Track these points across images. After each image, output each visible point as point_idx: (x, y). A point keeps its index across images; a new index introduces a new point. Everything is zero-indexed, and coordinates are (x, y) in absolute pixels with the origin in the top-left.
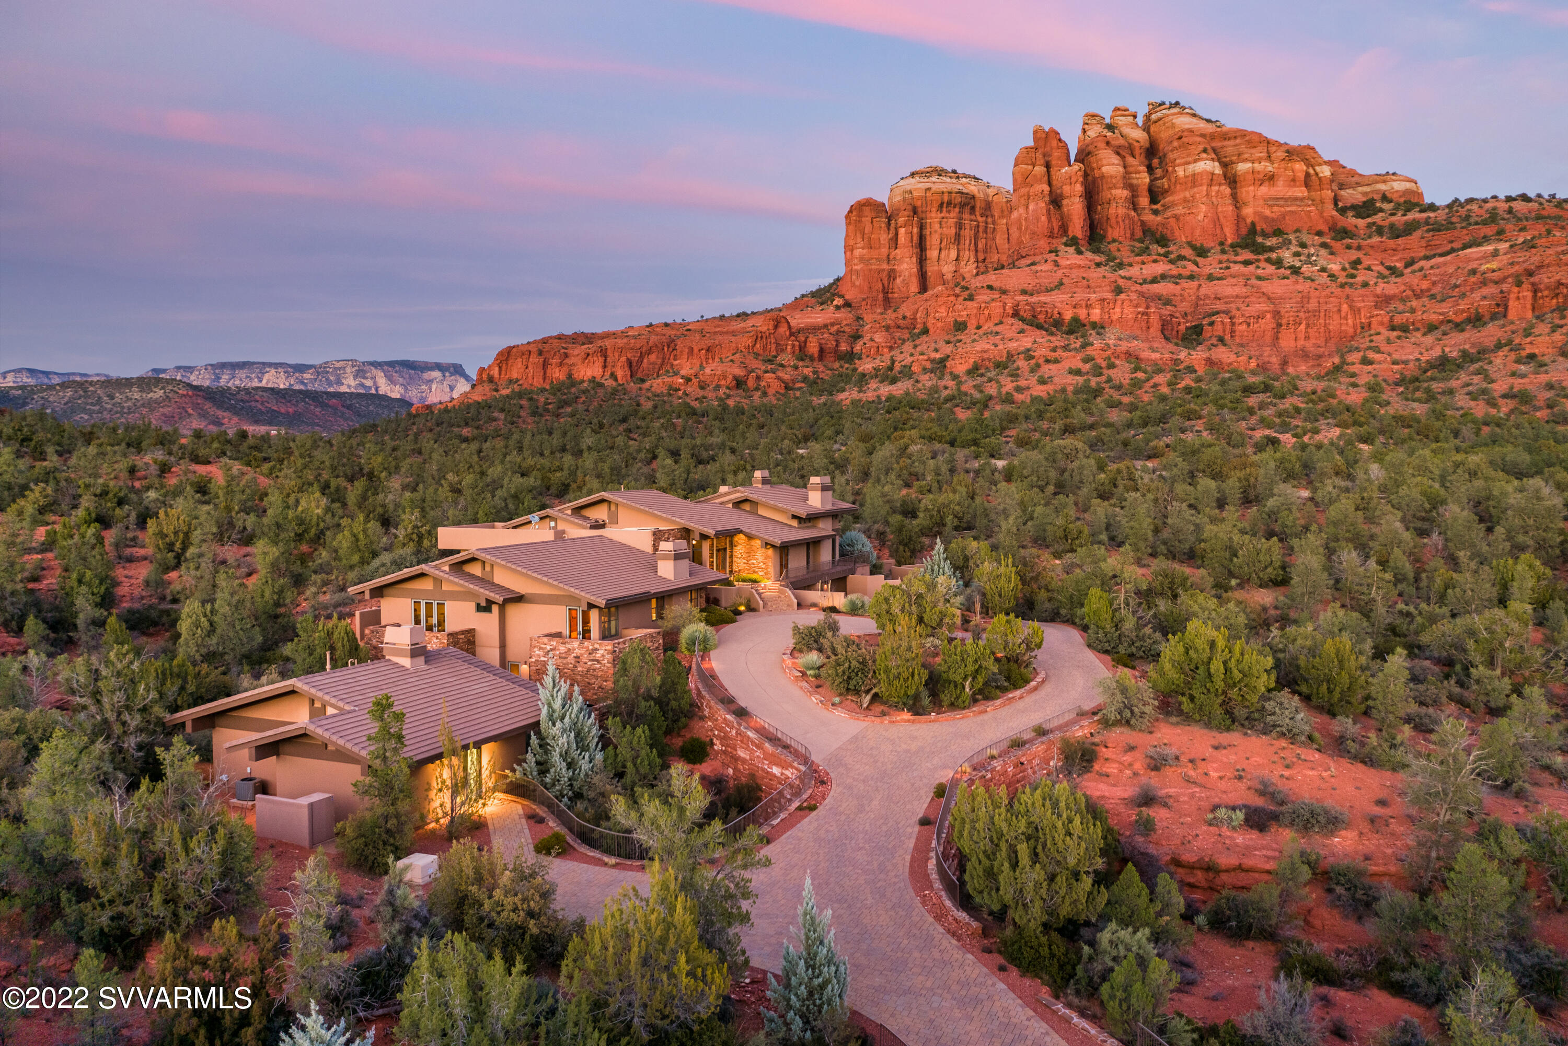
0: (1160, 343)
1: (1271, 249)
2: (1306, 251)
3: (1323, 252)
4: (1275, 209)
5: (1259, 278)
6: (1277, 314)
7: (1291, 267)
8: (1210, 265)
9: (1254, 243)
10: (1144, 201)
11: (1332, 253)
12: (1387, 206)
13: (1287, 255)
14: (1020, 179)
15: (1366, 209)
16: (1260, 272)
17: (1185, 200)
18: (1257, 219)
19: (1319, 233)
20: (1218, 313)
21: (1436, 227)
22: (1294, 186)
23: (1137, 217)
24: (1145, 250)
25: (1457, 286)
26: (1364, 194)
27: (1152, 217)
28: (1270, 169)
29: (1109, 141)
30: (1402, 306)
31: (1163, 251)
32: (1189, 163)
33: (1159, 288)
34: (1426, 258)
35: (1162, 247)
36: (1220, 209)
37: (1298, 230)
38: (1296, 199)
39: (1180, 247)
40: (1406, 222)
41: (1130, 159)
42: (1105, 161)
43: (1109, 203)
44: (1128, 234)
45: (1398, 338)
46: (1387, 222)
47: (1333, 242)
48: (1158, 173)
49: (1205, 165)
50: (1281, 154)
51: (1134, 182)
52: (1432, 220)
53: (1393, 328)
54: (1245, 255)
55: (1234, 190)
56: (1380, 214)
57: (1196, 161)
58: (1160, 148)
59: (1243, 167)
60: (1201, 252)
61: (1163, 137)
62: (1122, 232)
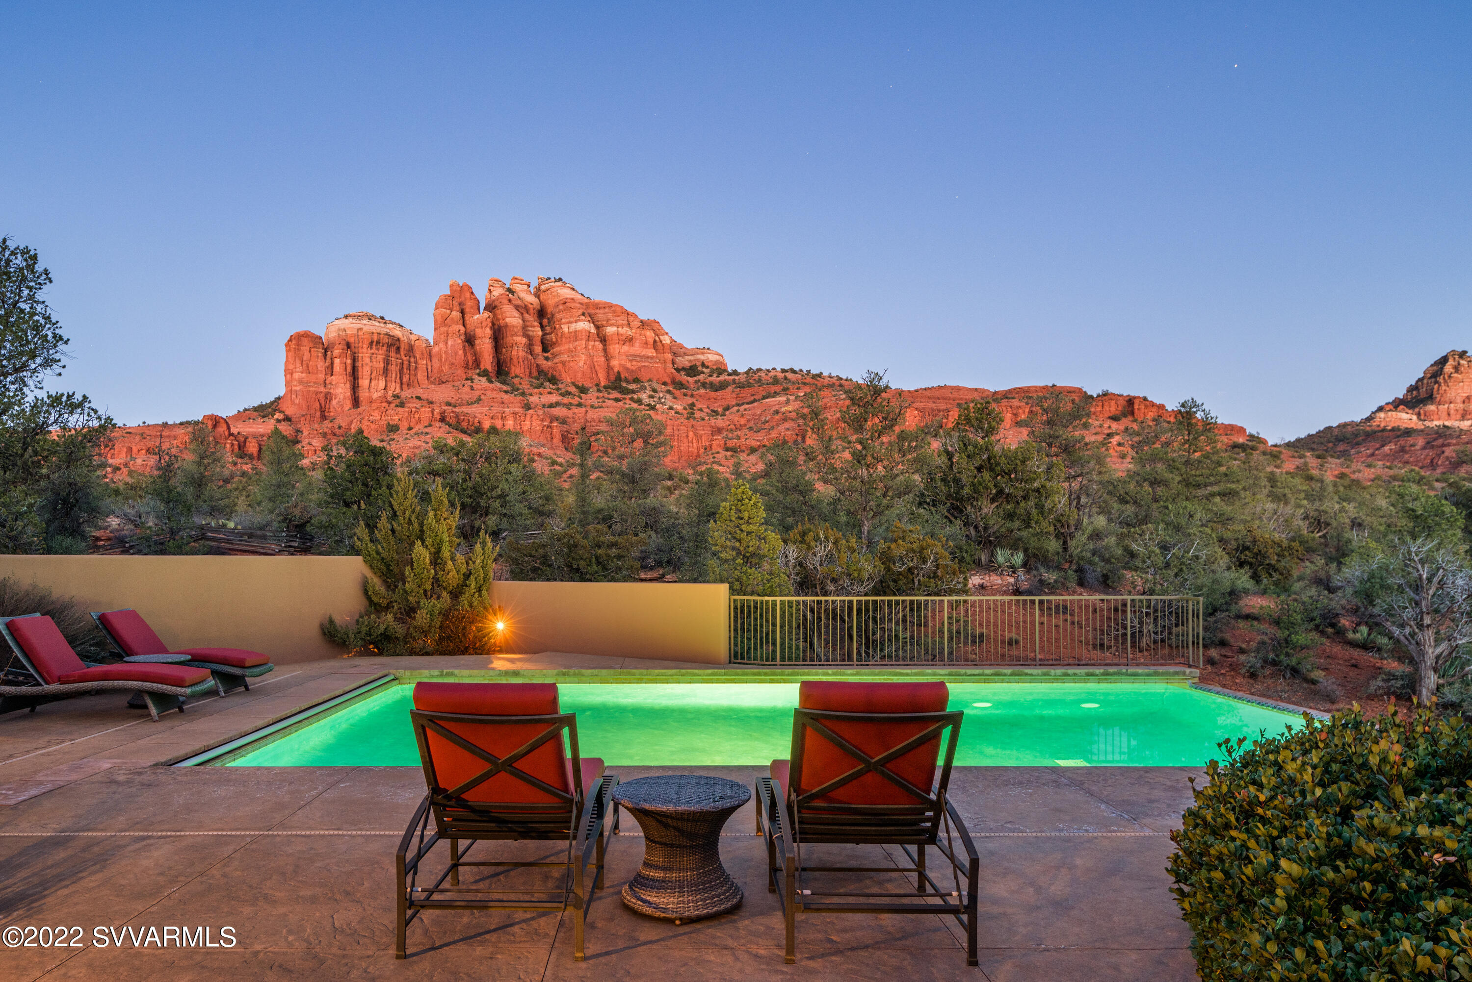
0: (561, 451)
1: (633, 392)
2: (657, 395)
3: (668, 396)
4: (634, 363)
5: (628, 409)
7: (648, 405)
8: (591, 398)
9: (620, 387)
10: (538, 349)
11: (675, 398)
12: (705, 370)
13: (644, 396)
14: (439, 319)
15: (692, 371)
16: (627, 406)
17: (570, 351)
18: (621, 370)
19: (665, 384)
20: (602, 433)
21: (741, 386)
22: (646, 348)
23: (533, 361)
24: (541, 386)
25: (767, 422)
26: (690, 361)
27: (544, 362)
28: (630, 333)
29: (510, 301)
30: (730, 435)
31: (554, 387)
32: (572, 322)
33: (556, 411)
34: (738, 405)
35: (554, 384)
36: (595, 359)
37: (650, 380)
38: (648, 357)
39: (567, 385)
40: (720, 382)
41: (526, 316)
42: (508, 314)
43: (512, 347)
44: (527, 373)
45: (732, 456)
46: (707, 381)
47: (674, 391)
48: (548, 329)
49: (584, 325)
50: (637, 323)
51: (531, 333)
52: (737, 381)
53: (727, 450)
54: (615, 394)
55: (605, 345)
56: (702, 375)
57: (576, 321)
58: (549, 310)
59: (610, 330)
60: (583, 390)
61: (550, 302)
62: (522, 370)
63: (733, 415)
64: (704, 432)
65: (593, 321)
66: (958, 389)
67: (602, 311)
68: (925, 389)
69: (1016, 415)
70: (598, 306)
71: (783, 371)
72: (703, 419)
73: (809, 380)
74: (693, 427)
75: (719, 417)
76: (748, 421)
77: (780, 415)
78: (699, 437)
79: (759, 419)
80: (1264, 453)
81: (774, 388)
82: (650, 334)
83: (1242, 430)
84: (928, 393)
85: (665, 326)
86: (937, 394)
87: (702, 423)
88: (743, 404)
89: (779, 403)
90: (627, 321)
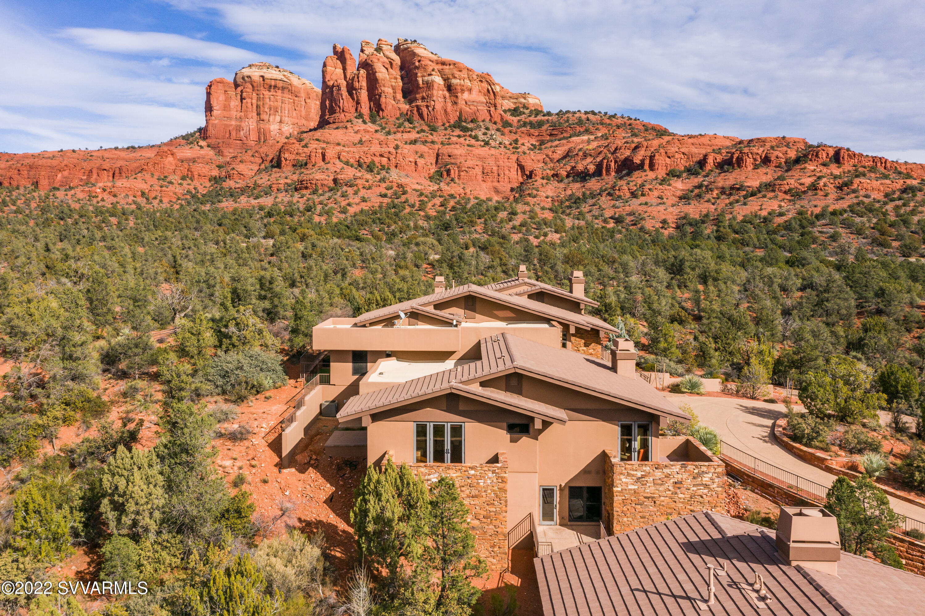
1: (471, 130)
2: (490, 132)
3: (498, 133)
4: (472, 107)
5: (469, 146)
6: (481, 167)
7: (483, 141)
8: (440, 136)
9: (462, 126)
10: (399, 96)
11: (503, 135)
12: (527, 111)
13: (480, 134)
15: (516, 111)
16: (468, 142)
17: (423, 98)
18: (462, 113)
19: (495, 123)
20: (450, 164)
21: (554, 125)
22: (481, 95)
23: (396, 105)
24: (402, 125)
25: (573, 157)
26: (515, 104)
27: (404, 106)
28: (469, 82)
29: (379, 59)
31: (411, 126)
32: (425, 76)
33: (416, 147)
34: (551, 141)
35: (411, 123)
36: (442, 105)
37: (484, 120)
38: (483, 103)
39: (421, 124)
40: (537, 121)
41: (391, 71)
42: (378, 70)
43: (381, 95)
44: (392, 115)
45: (547, 184)
46: (527, 120)
47: (503, 129)
48: (407, 81)
49: (435, 79)
50: (475, 77)
51: (395, 84)
52: (550, 121)
53: (543, 178)
54: (457, 132)
55: (450, 94)
56: (523, 116)
57: (429, 75)
58: (408, 66)
59: (455, 82)
60: (434, 129)
61: (409, 59)
62: (388, 113)
63: (548, 150)
65: (442, 75)
67: (448, 67)
70: (446, 63)
71: (586, 113)
72: (525, 154)
73: (606, 120)
74: (517, 160)
75: (536, 151)
77: (583, 151)
81: (578, 128)
82: (485, 85)
84: (693, 140)
85: (496, 79)
86: (699, 141)
87: (524, 156)
88: (555, 140)
89: (583, 142)
90: (468, 75)
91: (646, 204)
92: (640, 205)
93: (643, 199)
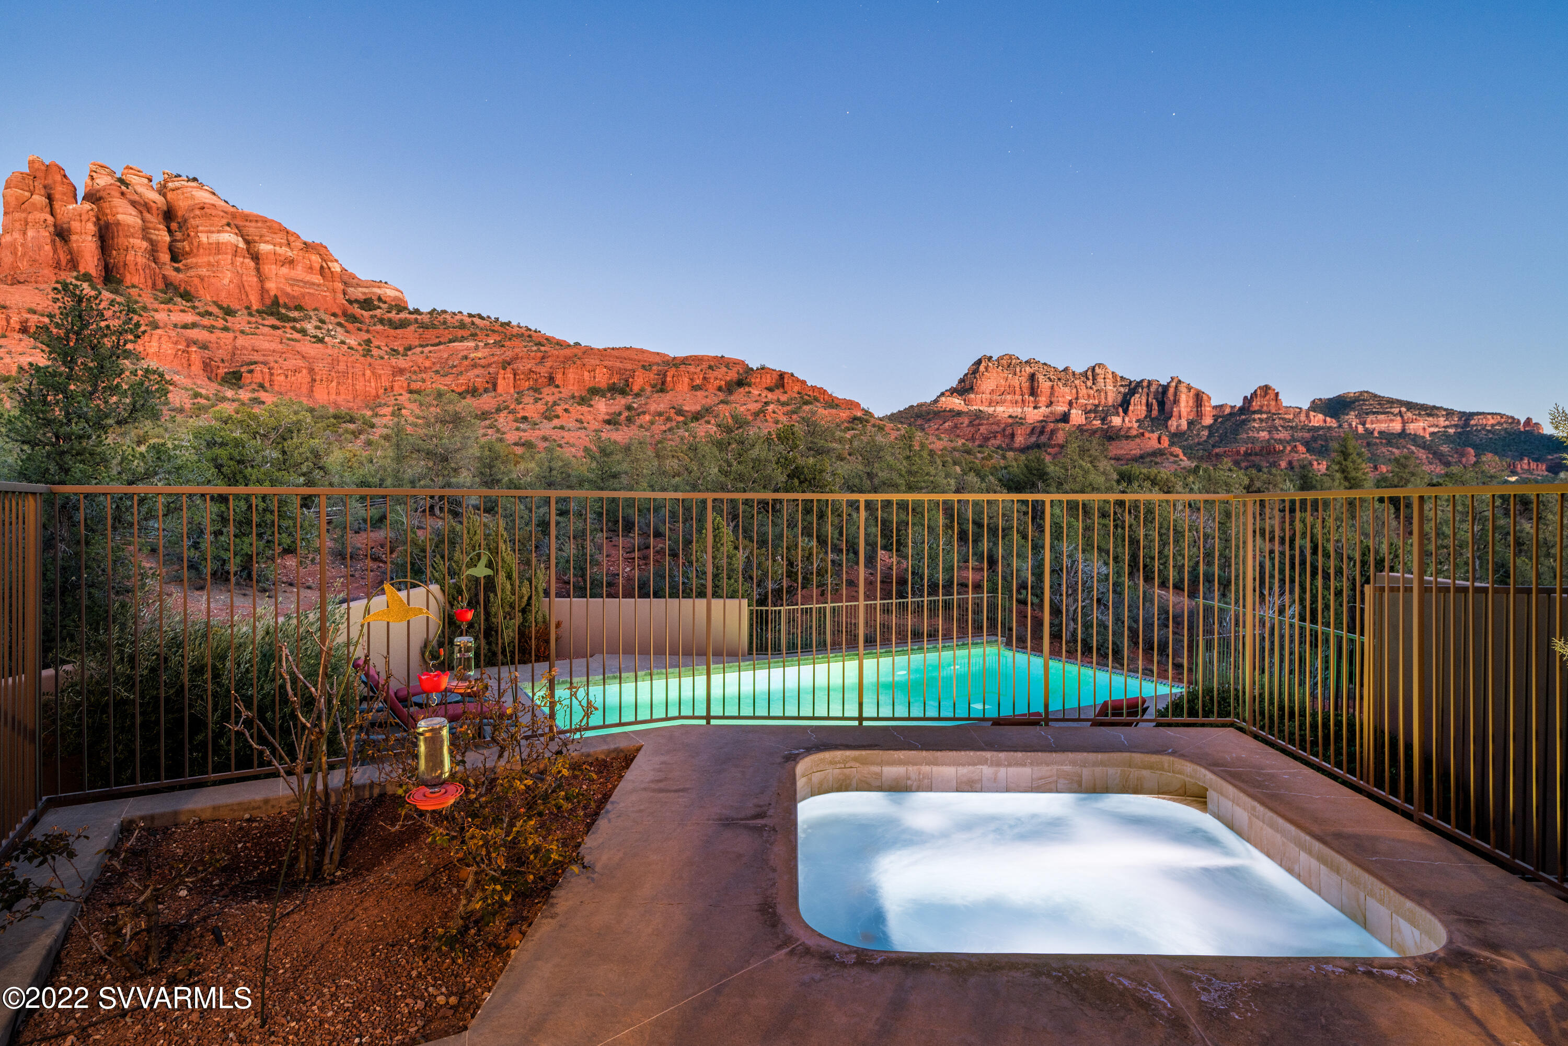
0: (202, 380)
2: (325, 326)
3: (339, 329)
4: (296, 288)
5: (289, 339)
6: (311, 370)
7: (315, 337)
8: (240, 321)
9: (278, 313)
10: (165, 257)
11: (347, 332)
12: (381, 305)
13: (309, 327)
14: (12, 201)
15: (367, 304)
16: (288, 336)
17: (209, 264)
18: (279, 294)
19: (334, 315)
20: (256, 363)
21: (424, 326)
22: (311, 273)
23: (157, 270)
24: (170, 300)
25: (455, 367)
26: (364, 294)
27: (174, 273)
28: (290, 254)
29: (123, 194)
30: (414, 377)
31: (188, 304)
32: (213, 232)
33: (194, 334)
34: (421, 346)
35: (188, 301)
36: (245, 278)
37: (315, 309)
38: (313, 284)
39: (206, 304)
40: (400, 320)
41: (148, 216)
42: (120, 210)
43: (127, 249)
44: (150, 283)
46: (385, 317)
47: (346, 324)
48: (179, 235)
49: (229, 237)
50: (299, 245)
51: (154, 237)
52: (419, 321)
53: (411, 392)
54: (272, 321)
55: (257, 264)
56: (379, 310)
57: (219, 232)
58: (180, 214)
59: (264, 248)
60: (229, 312)
61: (182, 205)
62: (143, 280)
63: (417, 357)
64: (385, 372)
65: (241, 232)
66: (642, 351)
67: (253, 224)
68: (613, 349)
69: (692, 380)
70: (247, 218)
71: (470, 315)
72: (382, 358)
73: (497, 327)
74: (370, 365)
75: (400, 356)
76: (434, 363)
77: (469, 360)
78: (377, 377)
79: (446, 363)
80: (874, 426)
81: (460, 333)
82: (316, 259)
83: (858, 405)
84: (616, 353)
85: (335, 252)
86: (625, 354)
87: (381, 362)
88: (427, 345)
89: (468, 349)
90: (288, 240)
91: (562, 428)
92: (554, 428)
93: (556, 422)
